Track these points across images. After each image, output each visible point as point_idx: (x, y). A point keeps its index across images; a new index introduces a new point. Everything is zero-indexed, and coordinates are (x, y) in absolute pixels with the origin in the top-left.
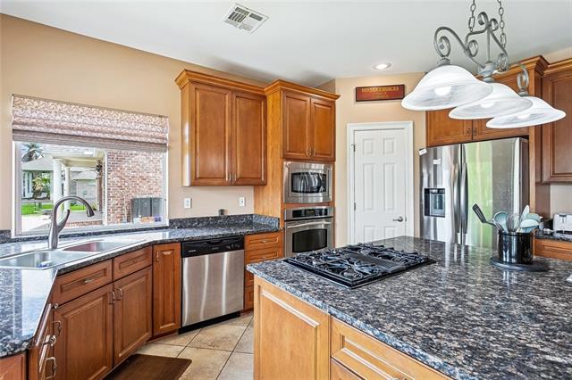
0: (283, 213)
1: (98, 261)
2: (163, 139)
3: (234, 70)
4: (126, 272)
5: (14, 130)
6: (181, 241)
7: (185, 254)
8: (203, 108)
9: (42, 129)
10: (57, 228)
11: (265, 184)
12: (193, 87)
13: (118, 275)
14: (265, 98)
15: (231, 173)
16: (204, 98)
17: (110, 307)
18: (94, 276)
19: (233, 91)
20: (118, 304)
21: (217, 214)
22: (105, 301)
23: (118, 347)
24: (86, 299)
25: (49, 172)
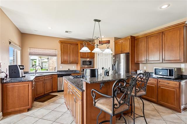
0: (80, 69)
1: (42, 76)
2: (56, 54)
3: (71, 39)
4: (47, 79)
5: (29, 54)
6: (57, 74)
7: (58, 77)
8: (63, 48)
9: (34, 53)
10: (36, 71)
11: (78, 63)
12: (61, 44)
13: (45, 79)
14: (78, 44)
15: (69, 61)
16: (64, 46)
17: (44, 84)
18: (41, 78)
19: (70, 44)
20: (45, 84)
21: (68, 70)
22: (43, 83)
23: (45, 91)
24: (40, 82)
25: (36, 60)
